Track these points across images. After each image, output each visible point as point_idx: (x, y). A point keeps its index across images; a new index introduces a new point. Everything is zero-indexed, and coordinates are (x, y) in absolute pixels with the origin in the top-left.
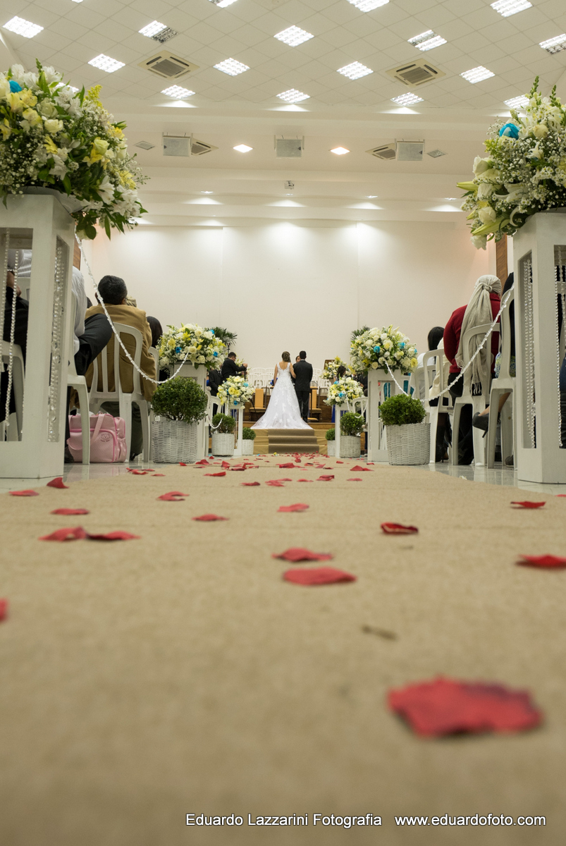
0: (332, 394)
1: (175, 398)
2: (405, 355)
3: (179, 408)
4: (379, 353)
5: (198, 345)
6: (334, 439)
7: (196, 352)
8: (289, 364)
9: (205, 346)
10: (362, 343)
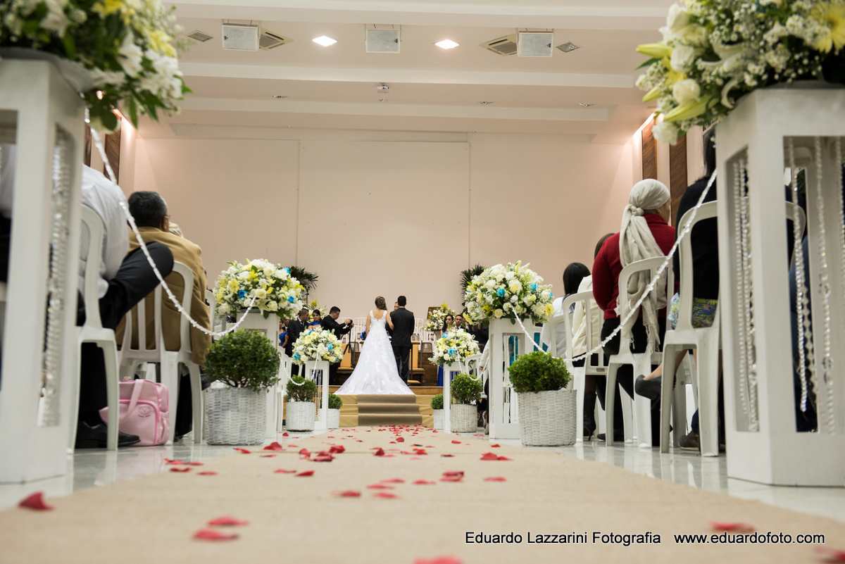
0: (439, 349)
1: (236, 357)
2: (538, 299)
3: (242, 371)
4: (504, 298)
5: (268, 287)
6: (442, 407)
7: (264, 297)
8: (385, 312)
9: (278, 288)
10: (481, 285)
